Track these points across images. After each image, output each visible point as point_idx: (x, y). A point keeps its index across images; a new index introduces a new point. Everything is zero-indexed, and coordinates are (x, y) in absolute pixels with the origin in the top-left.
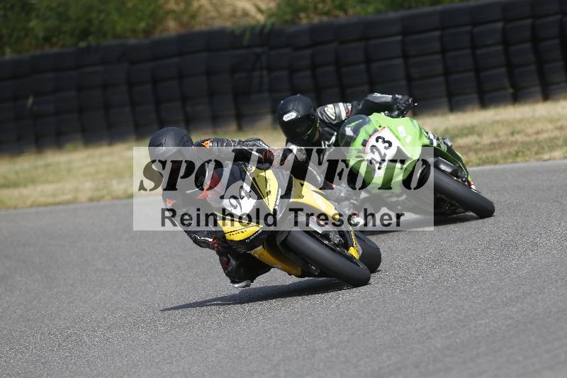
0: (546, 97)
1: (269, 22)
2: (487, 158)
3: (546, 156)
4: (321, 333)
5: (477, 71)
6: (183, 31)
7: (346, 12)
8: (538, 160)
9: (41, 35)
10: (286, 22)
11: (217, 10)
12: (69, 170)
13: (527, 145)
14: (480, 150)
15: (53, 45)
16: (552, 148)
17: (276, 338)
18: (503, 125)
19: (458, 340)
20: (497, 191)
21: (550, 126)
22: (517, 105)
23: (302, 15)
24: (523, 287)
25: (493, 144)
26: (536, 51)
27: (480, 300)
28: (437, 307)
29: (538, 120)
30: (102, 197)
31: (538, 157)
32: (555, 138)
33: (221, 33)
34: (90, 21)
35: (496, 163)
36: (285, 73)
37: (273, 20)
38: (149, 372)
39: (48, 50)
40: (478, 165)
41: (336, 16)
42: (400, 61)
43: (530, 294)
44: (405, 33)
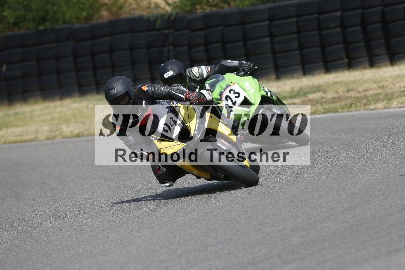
0: (372, 65)
1: (174, 12)
2: (330, 109)
3: (372, 107)
4: (211, 233)
5: (323, 46)
6: (113, 18)
7: (229, 4)
8: (366, 110)
9: (12, 21)
10: (187, 11)
11: (137, 4)
12: (32, 118)
13: (358, 99)
14: (325, 102)
15: (20, 28)
16: (376, 102)
17: (179, 236)
18: (341, 85)
19: (309, 238)
20: (337, 132)
21: (375, 86)
22: (351, 70)
23: (198, 7)
24: (355, 200)
25: (334, 98)
26: (365, 32)
27: (324, 210)
28: (294, 215)
29: (366, 81)
30: (55, 137)
31: (366, 107)
32: (378, 94)
33: (140, 19)
34: (47, 11)
35: (336, 112)
36: (186, 48)
37: (177, 10)
38: (89, 261)
39: (16, 31)
40: (324, 113)
41: (222, 8)
42: (268, 39)
43: (360, 205)
44: (271, 20)
